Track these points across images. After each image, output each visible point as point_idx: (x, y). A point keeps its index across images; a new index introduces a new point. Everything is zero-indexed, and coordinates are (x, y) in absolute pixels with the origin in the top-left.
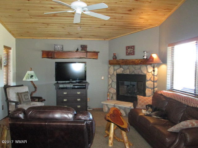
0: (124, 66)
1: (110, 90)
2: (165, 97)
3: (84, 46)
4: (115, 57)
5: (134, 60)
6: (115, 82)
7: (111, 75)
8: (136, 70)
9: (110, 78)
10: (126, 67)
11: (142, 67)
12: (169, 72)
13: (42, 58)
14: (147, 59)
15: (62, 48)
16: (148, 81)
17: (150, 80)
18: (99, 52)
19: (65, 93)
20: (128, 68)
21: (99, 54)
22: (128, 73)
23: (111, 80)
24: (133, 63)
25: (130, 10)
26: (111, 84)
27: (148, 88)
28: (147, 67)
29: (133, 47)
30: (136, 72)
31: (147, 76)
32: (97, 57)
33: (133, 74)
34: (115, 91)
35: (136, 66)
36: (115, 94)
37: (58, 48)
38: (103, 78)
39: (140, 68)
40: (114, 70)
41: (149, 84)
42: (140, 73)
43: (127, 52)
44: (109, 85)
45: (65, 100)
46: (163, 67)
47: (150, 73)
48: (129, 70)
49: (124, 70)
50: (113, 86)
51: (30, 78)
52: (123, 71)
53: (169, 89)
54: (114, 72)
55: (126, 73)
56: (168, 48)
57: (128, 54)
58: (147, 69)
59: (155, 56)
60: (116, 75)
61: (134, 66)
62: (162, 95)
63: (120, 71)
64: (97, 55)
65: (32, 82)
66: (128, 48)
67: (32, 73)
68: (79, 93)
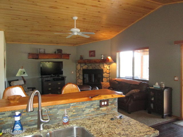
0: (88, 64)
1: (78, 81)
2: (117, 81)
3: (60, 49)
4: (81, 58)
5: (96, 60)
6: (81, 75)
7: (78, 70)
8: (96, 66)
9: (78, 72)
10: (90, 64)
11: (100, 64)
12: (118, 68)
13: (28, 58)
14: (103, 59)
15: (45, 51)
16: (104, 73)
17: (106, 72)
18: (70, 54)
19: (49, 84)
20: (91, 65)
21: (70, 55)
22: (91, 68)
23: (79, 74)
24: (95, 62)
25: (97, 31)
26: (78, 76)
27: (105, 78)
28: (103, 65)
29: (94, 52)
30: (96, 68)
31: (104, 70)
32: (69, 58)
33: (94, 69)
34: (82, 81)
35: (96, 64)
36: (82, 83)
37: (42, 51)
38: (73, 72)
39: (99, 65)
40: (81, 67)
41: (105, 75)
42: (99, 68)
43: (90, 55)
44: (77, 78)
45: (50, 89)
46: (114, 64)
47: (106, 68)
48: (92, 66)
49: (88, 66)
50: (80, 78)
51: (23, 74)
52: (87, 68)
53: (118, 77)
54: (81, 68)
55: (90, 69)
56: (117, 53)
57: (91, 56)
58: (104, 66)
59: (109, 58)
60: (82, 70)
61: (95, 64)
62: (115, 80)
63: (85, 67)
64: (69, 56)
65: (22, 77)
66: (90, 52)
67: (23, 70)
68: (59, 83)
